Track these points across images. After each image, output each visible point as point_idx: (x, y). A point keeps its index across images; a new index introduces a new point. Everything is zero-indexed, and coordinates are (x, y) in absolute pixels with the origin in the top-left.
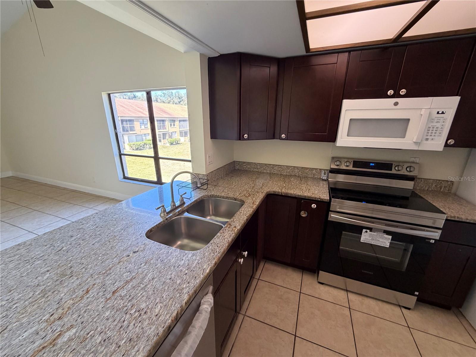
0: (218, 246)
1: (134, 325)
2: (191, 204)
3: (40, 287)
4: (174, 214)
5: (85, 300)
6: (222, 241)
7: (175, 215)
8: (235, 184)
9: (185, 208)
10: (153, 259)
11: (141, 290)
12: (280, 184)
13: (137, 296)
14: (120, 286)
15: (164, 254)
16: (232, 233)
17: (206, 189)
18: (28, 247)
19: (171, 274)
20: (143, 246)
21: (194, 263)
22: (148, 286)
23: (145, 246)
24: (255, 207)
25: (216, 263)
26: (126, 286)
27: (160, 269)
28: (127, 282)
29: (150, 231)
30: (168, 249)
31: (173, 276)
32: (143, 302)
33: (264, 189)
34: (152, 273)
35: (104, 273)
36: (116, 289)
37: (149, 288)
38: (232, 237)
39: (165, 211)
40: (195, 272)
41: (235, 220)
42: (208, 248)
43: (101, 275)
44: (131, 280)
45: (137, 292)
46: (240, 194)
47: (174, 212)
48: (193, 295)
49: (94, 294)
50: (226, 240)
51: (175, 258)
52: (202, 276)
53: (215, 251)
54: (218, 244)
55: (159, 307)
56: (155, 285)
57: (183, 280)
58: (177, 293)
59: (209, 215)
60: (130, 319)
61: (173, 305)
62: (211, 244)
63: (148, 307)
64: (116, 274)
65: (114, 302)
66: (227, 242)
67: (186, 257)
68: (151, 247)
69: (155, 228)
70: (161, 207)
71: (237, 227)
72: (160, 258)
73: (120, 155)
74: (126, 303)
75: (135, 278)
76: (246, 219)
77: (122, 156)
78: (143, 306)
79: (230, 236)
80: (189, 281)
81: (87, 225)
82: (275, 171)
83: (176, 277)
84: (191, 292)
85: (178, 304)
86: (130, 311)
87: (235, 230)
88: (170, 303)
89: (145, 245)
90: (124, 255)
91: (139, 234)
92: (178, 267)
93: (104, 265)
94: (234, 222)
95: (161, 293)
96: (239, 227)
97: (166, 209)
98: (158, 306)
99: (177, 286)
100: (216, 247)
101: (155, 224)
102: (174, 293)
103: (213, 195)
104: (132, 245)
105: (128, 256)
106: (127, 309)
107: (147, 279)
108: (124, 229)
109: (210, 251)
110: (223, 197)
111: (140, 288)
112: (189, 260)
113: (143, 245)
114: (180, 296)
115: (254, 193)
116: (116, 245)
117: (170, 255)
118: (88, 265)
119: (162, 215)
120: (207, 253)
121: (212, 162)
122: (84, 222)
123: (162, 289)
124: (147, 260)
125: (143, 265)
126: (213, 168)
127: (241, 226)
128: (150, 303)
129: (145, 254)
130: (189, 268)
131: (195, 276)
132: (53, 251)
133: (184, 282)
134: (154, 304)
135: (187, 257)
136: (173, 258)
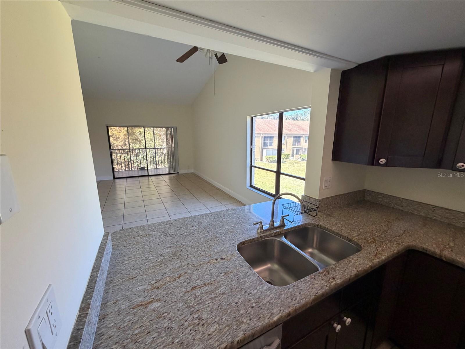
0: (300, 293)
1: (190, 331)
2: (291, 228)
3: (162, 257)
5: (175, 283)
6: (309, 289)
7: (270, 235)
8: (356, 219)
9: (284, 231)
10: (232, 273)
11: (210, 300)
12: (442, 240)
13: (205, 303)
14: (199, 285)
15: (243, 273)
16: (325, 285)
17: (314, 217)
18: (171, 225)
19: (240, 299)
20: (230, 256)
21: (265, 299)
22: (217, 299)
23: (232, 257)
24: (376, 261)
25: (289, 314)
26: (202, 288)
27: (233, 287)
28: (205, 285)
29: (242, 243)
30: (249, 269)
31: (240, 301)
32: (206, 312)
33: (405, 239)
34: (225, 287)
35: (195, 267)
36: (196, 286)
37: (216, 301)
38: (323, 291)
39: (262, 228)
40: (262, 311)
41: (338, 269)
42: (288, 289)
43: (193, 267)
44: (208, 284)
45: (207, 299)
46: (358, 236)
47: (271, 232)
48: (249, 337)
49: (182, 281)
50: (314, 290)
51: (251, 282)
52: (267, 321)
53: (295, 298)
54: (301, 290)
55: (215, 327)
56: (222, 301)
57: (247, 312)
58: (235, 323)
59: (312, 247)
60: (191, 322)
61: (226, 335)
62: (294, 286)
63: (207, 321)
64: (202, 272)
65: (189, 297)
66: (315, 294)
67: (260, 287)
68: (236, 260)
69: (248, 242)
70: (259, 223)
71: (336, 280)
72: (238, 274)
73: (251, 166)
74: (195, 305)
75: (211, 284)
76: (356, 274)
77: (252, 168)
78: (204, 316)
79: (322, 288)
80: (253, 317)
81: (205, 221)
82: (436, 215)
83: (242, 305)
84: (248, 333)
85: (231, 337)
86: (194, 315)
87: (332, 282)
88: (224, 330)
89: (233, 255)
90: (214, 258)
91: (233, 243)
92: (248, 294)
93: (198, 259)
94: (335, 271)
95: (223, 314)
96: (339, 281)
97: (264, 227)
98: (214, 326)
99: (238, 315)
100: (298, 293)
101: (249, 239)
102: (233, 322)
103: (320, 226)
104: (223, 251)
105: (217, 260)
106: (193, 311)
107: (219, 291)
108: (225, 233)
109: (288, 294)
110: (333, 232)
111: (210, 297)
112: (261, 293)
113: (231, 255)
114: (236, 329)
115: (382, 240)
116: (213, 246)
117: (247, 277)
118: (190, 254)
119: (259, 231)
120: (285, 295)
121: (329, 187)
122: (204, 217)
123: (225, 309)
124: (227, 272)
125: (222, 274)
126: (329, 194)
127: (342, 280)
128: (210, 318)
129: (228, 265)
130: (258, 302)
131: (260, 316)
132: (179, 233)
133: (246, 316)
134: (212, 321)
135: (262, 287)
136: (249, 281)
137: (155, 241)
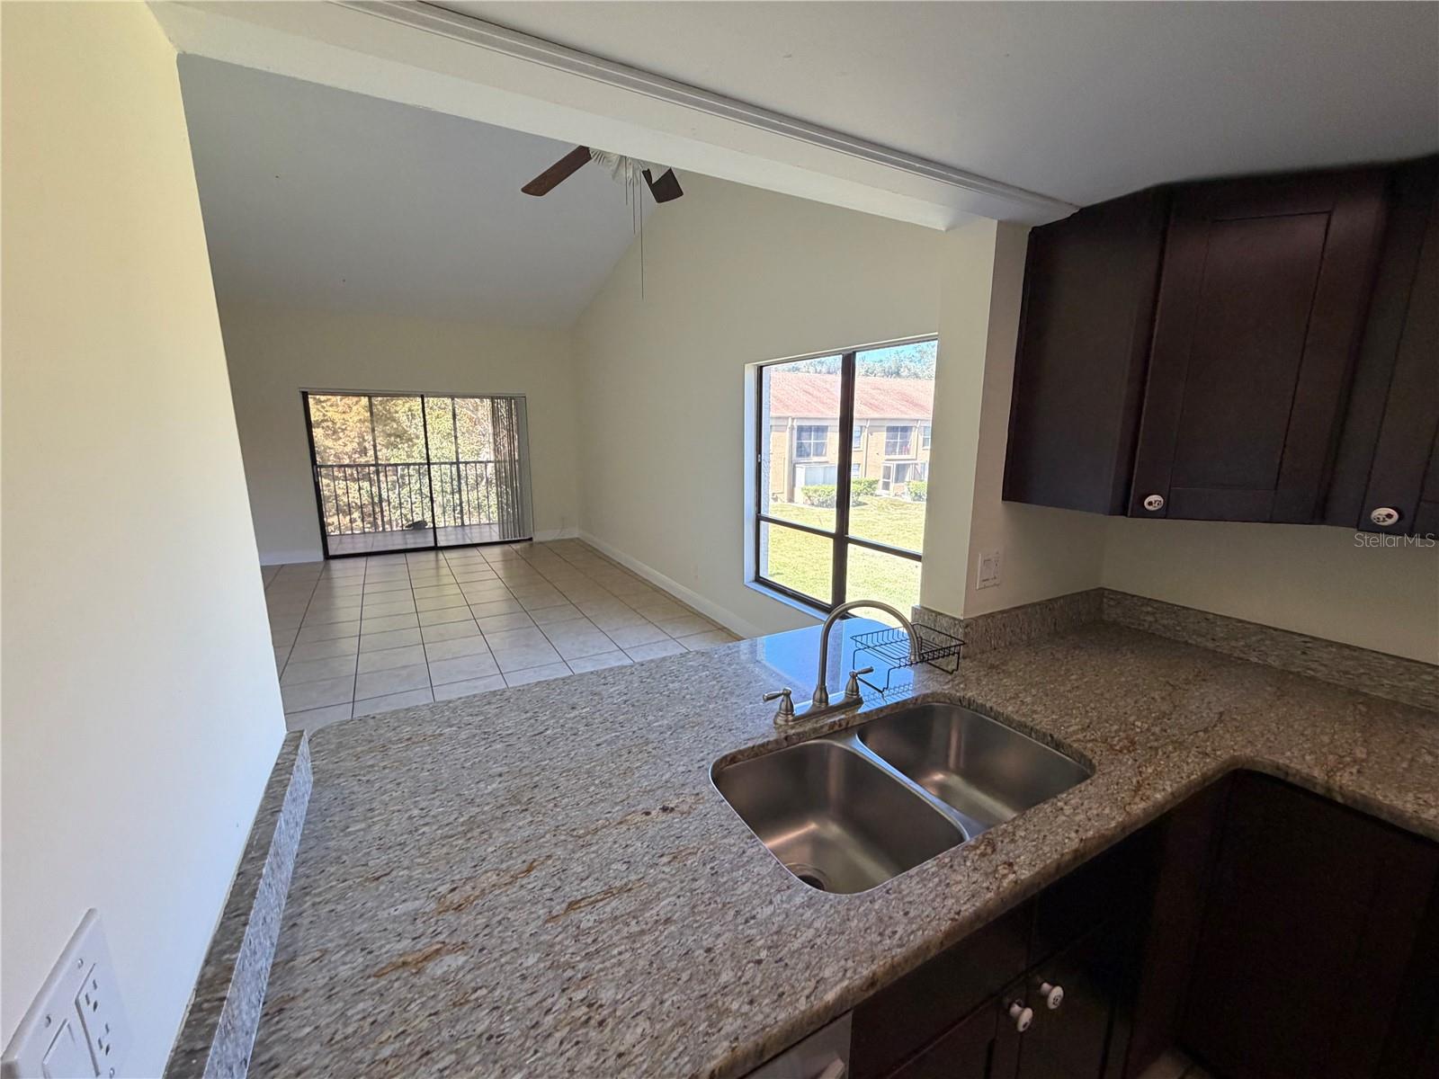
0: (906, 914)
1: (561, 1043)
2: (881, 710)
3: (473, 806)
4: (815, 730)
5: (515, 890)
6: (933, 900)
7: (816, 733)
8: (1076, 680)
9: (858, 718)
10: (696, 853)
11: (625, 941)
12: (1333, 741)
13: (608, 953)
14: (590, 897)
15: (731, 853)
16: (985, 885)
17: (951, 673)
18: (502, 704)
19: (719, 935)
20: (690, 800)
21: (799, 934)
22: (647, 938)
23: (695, 803)
24: (1139, 807)
25: (872, 982)
26: (601, 904)
27: (697, 900)
28: (609, 893)
29: (729, 759)
30: (748, 841)
31: (720, 942)
32: (612, 980)
33: (1222, 738)
34: (673, 898)
35: (580, 837)
36: (579, 898)
37: (643, 946)
38: (978, 904)
39: (789, 710)
40: (788, 972)
41: (1023, 834)
42: (871, 902)
43: (571, 839)
44: (621, 890)
45: (615, 939)
46: (1083, 730)
47: (817, 722)
48: (746, 1057)
49: (535, 884)
50: (950, 902)
51: (754, 883)
52: (802, 1005)
53: (890, 929)
54: (910, 903)
55: (639, 1030)
56: (662, 946)
57: (740, 978)
58: (703, 1015)
59: (944, 768)
60: (562, 1016)
61: (675, 1054)
62: (887, 892)
63: (615, 1011)
64: (600, 852)
65: (557, 936)
66: (952, 915)
67: (784, 898)
68: (708, 813)
69: (746, 754)
70: (779, 695)
71: (1016, 868)
72: (713, 859)
73: (759, 518)
74: (578, 958)
75: (630, 890)
76: (1076, 851)
77: (762, 523)
78: (606, 995)
79: (973, 896)
80: (759, 995)
81: (611, 690)
82: (1314, 666)
83: (727, 955)
84: (745, 1045)
85: (689, 1061)
86: (574, 991)
87: (1005, 876)
88: (670, 1039)
89: (697, 798)
90: (640, 807)
91: (699, 758)
92: (747, 922)
93: (590, 812)
94: (1013, 841)
95: (665, 986)
96: (1025, 874)
97: (795, 706)
98: (637, 1025)
99: (714, 989)
100: (901, 913)
101: (750, 744)
102: (695, 1011)
103: (969, 700)
104: (669, 785)
105: (648, 814)
106: (570, 978)
107: (654, 912)
108: (674, 729)
109: (870, 917)
110: (1009, 721)
111: (624, 933)
112: (787, 916)
113: (693, 797)
114: (707, 1034)
115: (1156, 744)
116: (637, 768)
117: (743, 866)
118: (563, 796)
119: (780, 721)
120: (859, 921)
121: (996, 581)
122: (610, 679)
123: (673, 971)
124: (681, 851)
125: (665, 859)
126: (994, 601)
127: (1037, 869)
128: (624, 999)
129: (685, 829)
130: (777, 947)
131: (781, 990)
132: (531, 729)
133: (737, 990)
134: (631, 1009)
135: (790, 899)
136: (748, 880)
137: (452, 757)
